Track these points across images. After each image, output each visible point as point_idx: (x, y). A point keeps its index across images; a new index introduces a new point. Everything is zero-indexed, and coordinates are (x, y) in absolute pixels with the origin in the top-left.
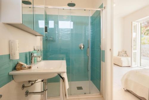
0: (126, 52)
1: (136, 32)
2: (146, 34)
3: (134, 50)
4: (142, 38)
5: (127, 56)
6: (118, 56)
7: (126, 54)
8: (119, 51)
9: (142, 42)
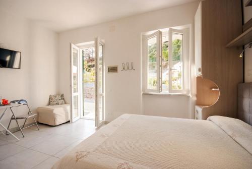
0: (62, 95)
1: (77, 66)
2: (88, 69)
3: (75, 92)
4: (84, 74)
5: (65, 103)
6: (49, 104)
7: (64, 99)
8: (50, 95)
9: (84, 79)
